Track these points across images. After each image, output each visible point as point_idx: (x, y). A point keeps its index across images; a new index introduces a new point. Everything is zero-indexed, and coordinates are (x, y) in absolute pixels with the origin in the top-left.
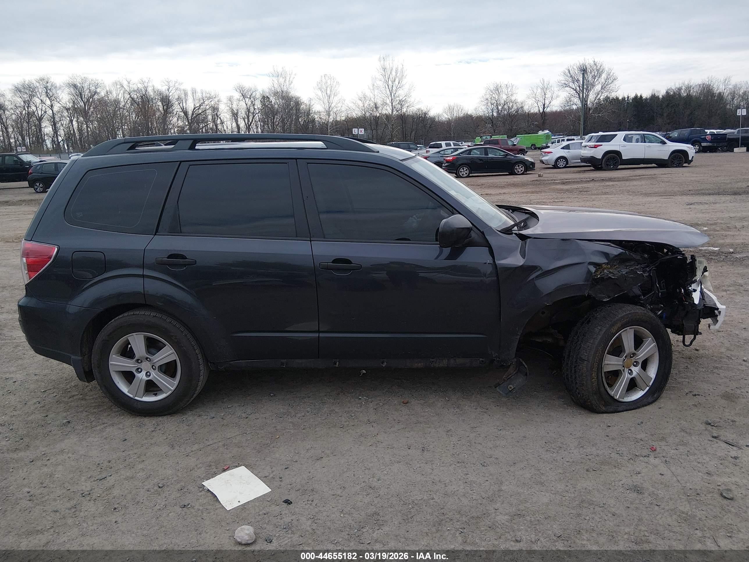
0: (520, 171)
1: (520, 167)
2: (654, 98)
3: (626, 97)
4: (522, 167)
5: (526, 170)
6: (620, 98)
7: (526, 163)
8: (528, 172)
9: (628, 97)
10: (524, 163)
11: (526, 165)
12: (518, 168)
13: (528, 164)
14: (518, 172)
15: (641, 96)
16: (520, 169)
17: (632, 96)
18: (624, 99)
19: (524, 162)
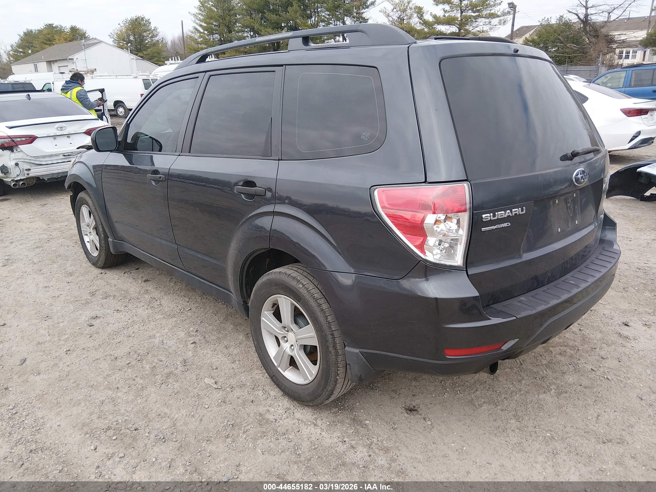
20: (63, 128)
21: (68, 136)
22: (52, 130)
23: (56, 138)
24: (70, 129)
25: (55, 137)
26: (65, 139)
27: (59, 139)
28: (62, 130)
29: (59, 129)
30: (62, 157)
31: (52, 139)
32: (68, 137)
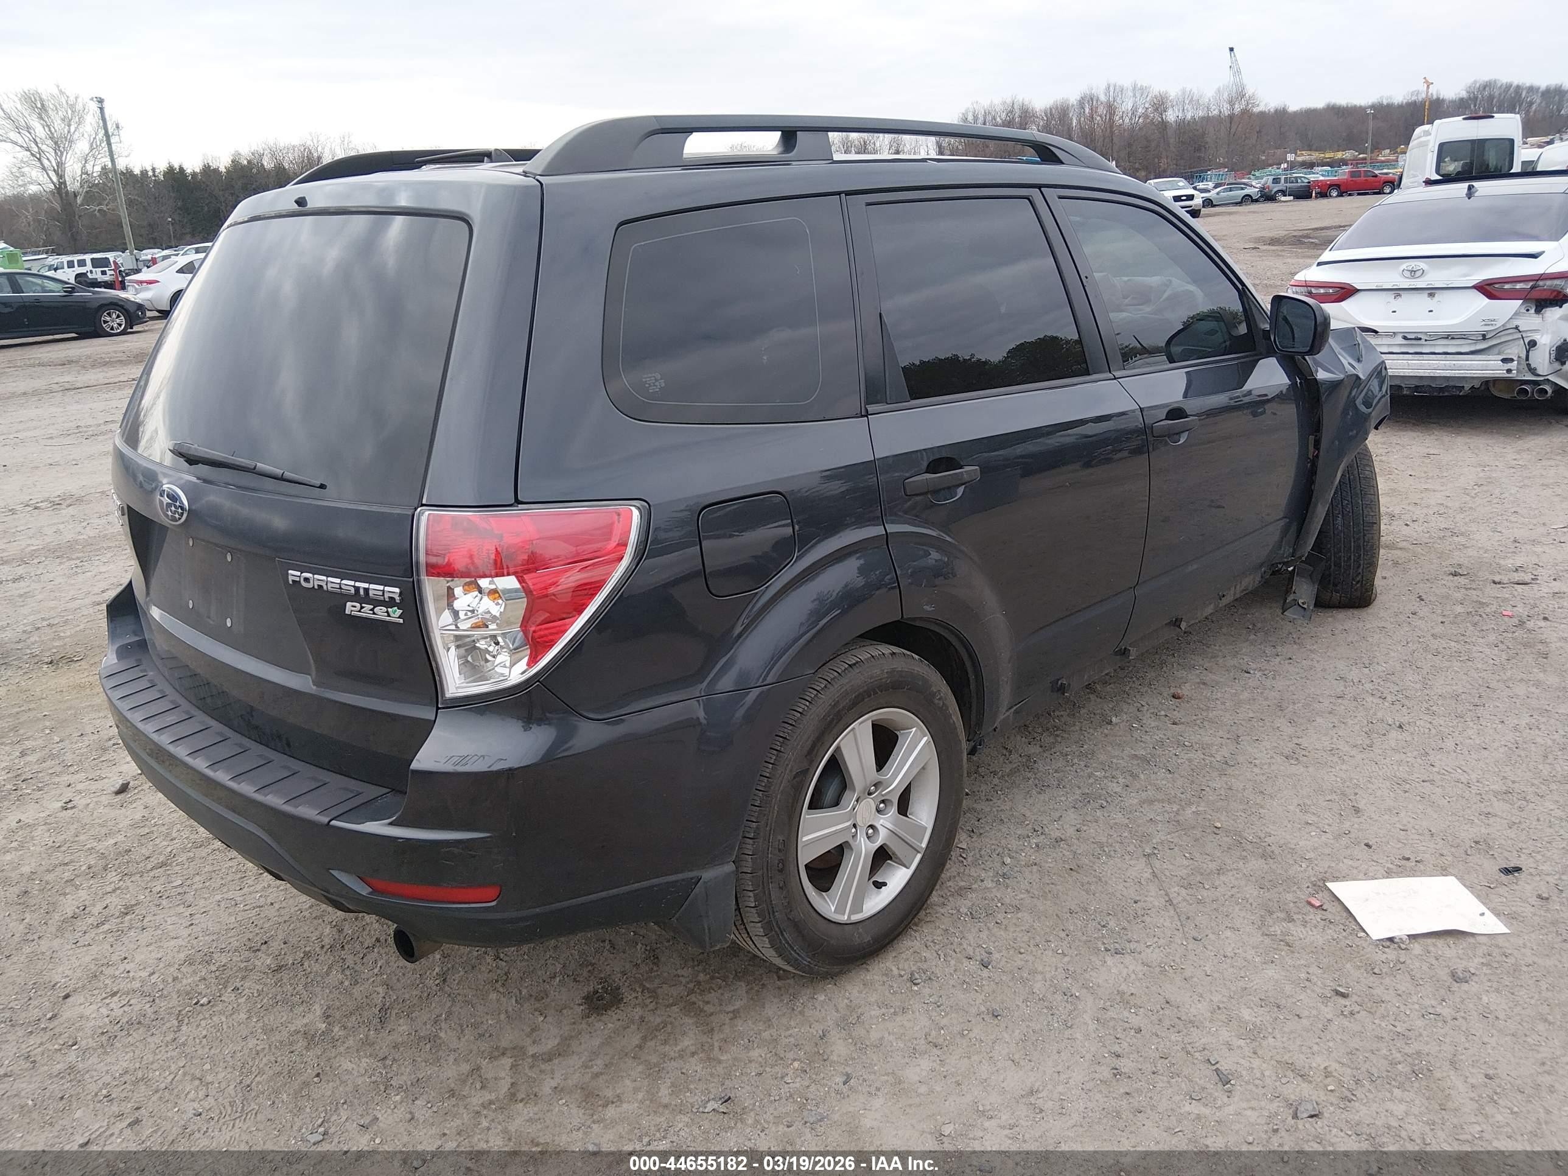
0: (116, 326)
1: (114, 316)
2: (208, 171)
3: (149, 168)
4: (118, 317)
5: (131, 323)
6: (137, 171)
7: (126, 307)
8: (135, 328)
9: (154, 170)
10: (122, 307)
11: (127, 311)
12: (108, 319)
13: (132, 309)
14: (112, 329)
15: (181, 169)
16: (114, 321)
17: (162, 167)
18: (144, 173)
19: (120, 303)
20: (1418, 274)
21: (1432, 291)
22: (1392, 276)
23: (1400, 295)
24: (1436, 276)
25: (1397, 292)
26: (1423, 298)
27: (1406, 298)
28: (1413, 277)
29: (1407, 274)
30: (1399, 340)
31: (1390, 296)
32: (1431, 295)
